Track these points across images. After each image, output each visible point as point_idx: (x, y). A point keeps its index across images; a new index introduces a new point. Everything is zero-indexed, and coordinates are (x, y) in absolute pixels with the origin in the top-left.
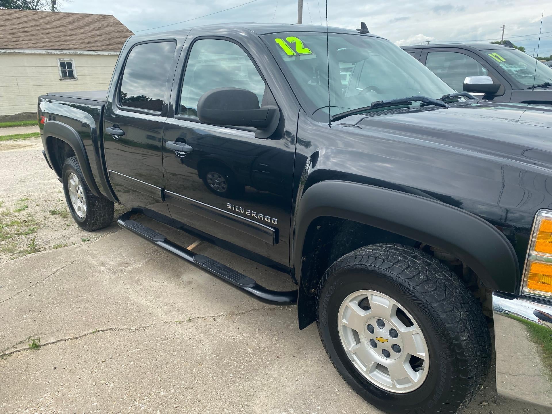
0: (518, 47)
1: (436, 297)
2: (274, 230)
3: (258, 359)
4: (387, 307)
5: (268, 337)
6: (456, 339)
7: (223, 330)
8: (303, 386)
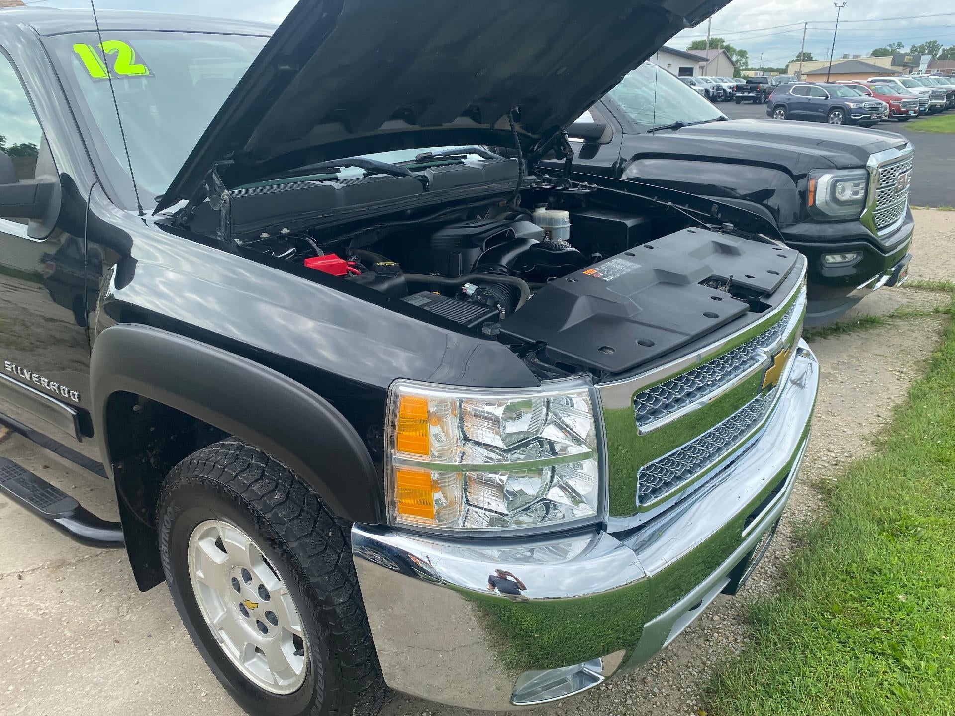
0: (737, 50)
1: (295, 531)
2: (74, 413)
3: (76, 649)
4: (244, 549)
5: (114, 604)
6: (328, 601)
7: (29, 598)
8: (145, 693)
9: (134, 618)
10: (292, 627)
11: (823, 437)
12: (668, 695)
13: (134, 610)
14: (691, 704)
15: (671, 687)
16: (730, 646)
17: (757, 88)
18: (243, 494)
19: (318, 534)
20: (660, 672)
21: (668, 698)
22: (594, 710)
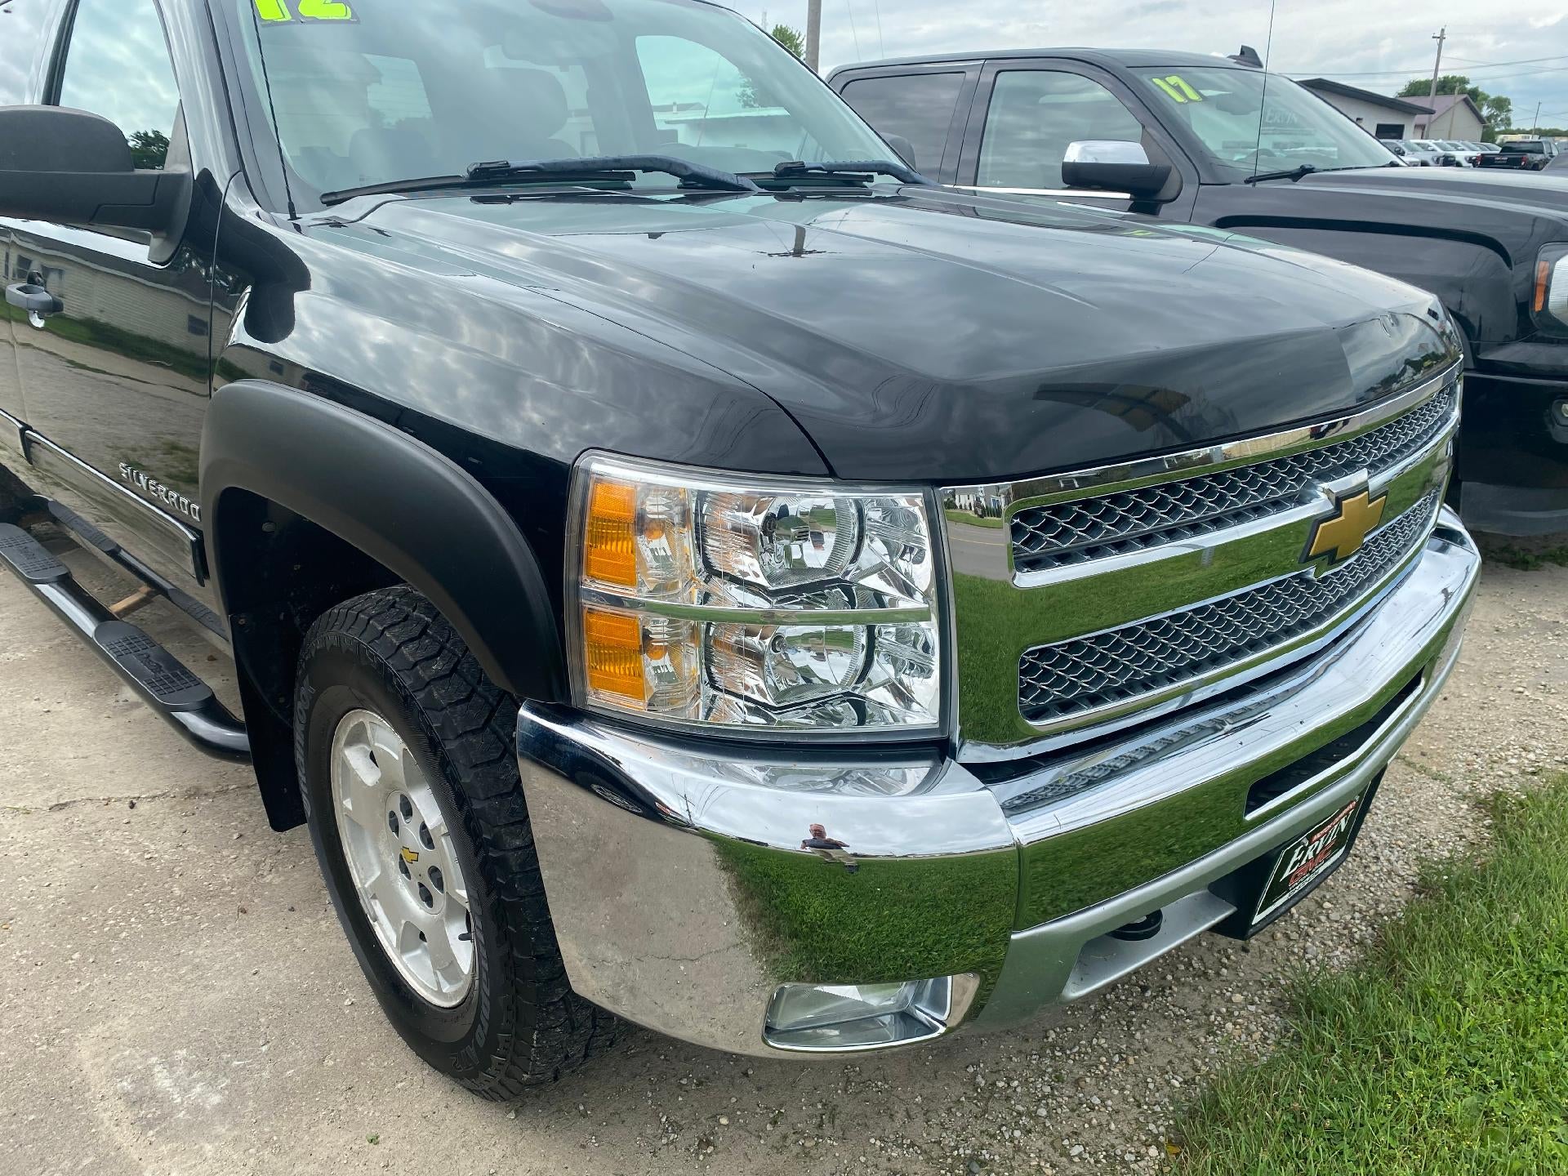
1: (456, 722)
2: (190, 536)
3: (182, 914)
4: (397, 758)
5: (254, 858)
6: (496, 843)
7: (137, 835)
8: (263, 988)
9: (277, 881)
10: (457, 891)
11: (1518, 725)
12: (1117, 1112)
13: (280, 869)
14: (1155, 1131)
15: (1125, 1099)
16: (1253, 1046)
17: (1521, 159)
18: (389, 660)
19: (495, 732)
20: (1111, 1073)
21: (1115, 1116)
22: (976, 1117)
